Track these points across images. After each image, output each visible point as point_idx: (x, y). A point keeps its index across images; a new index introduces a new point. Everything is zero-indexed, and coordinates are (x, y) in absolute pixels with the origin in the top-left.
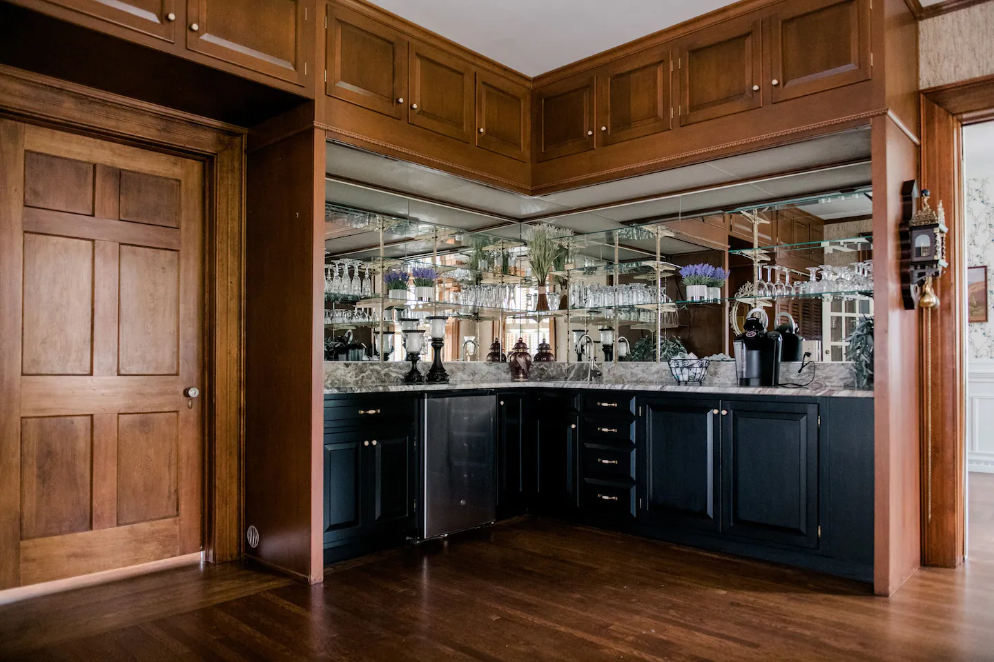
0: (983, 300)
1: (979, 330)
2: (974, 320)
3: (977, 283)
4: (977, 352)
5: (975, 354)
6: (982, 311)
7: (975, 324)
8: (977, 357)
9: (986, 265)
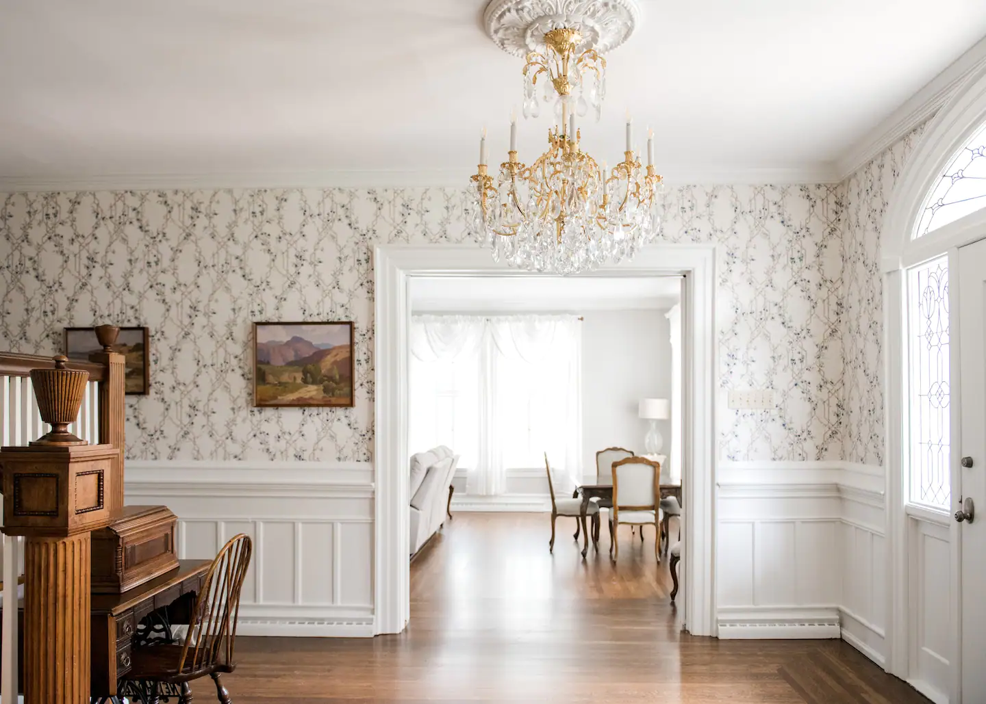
0: (348, 374)
1: (343, 418)
2: (336, 403)
3: (341, 347)
4: (340, 452)
5: (338, 455)
6: (347, 390)
7: (338, 408)
8: (339, 459)
9: (352, 320)
